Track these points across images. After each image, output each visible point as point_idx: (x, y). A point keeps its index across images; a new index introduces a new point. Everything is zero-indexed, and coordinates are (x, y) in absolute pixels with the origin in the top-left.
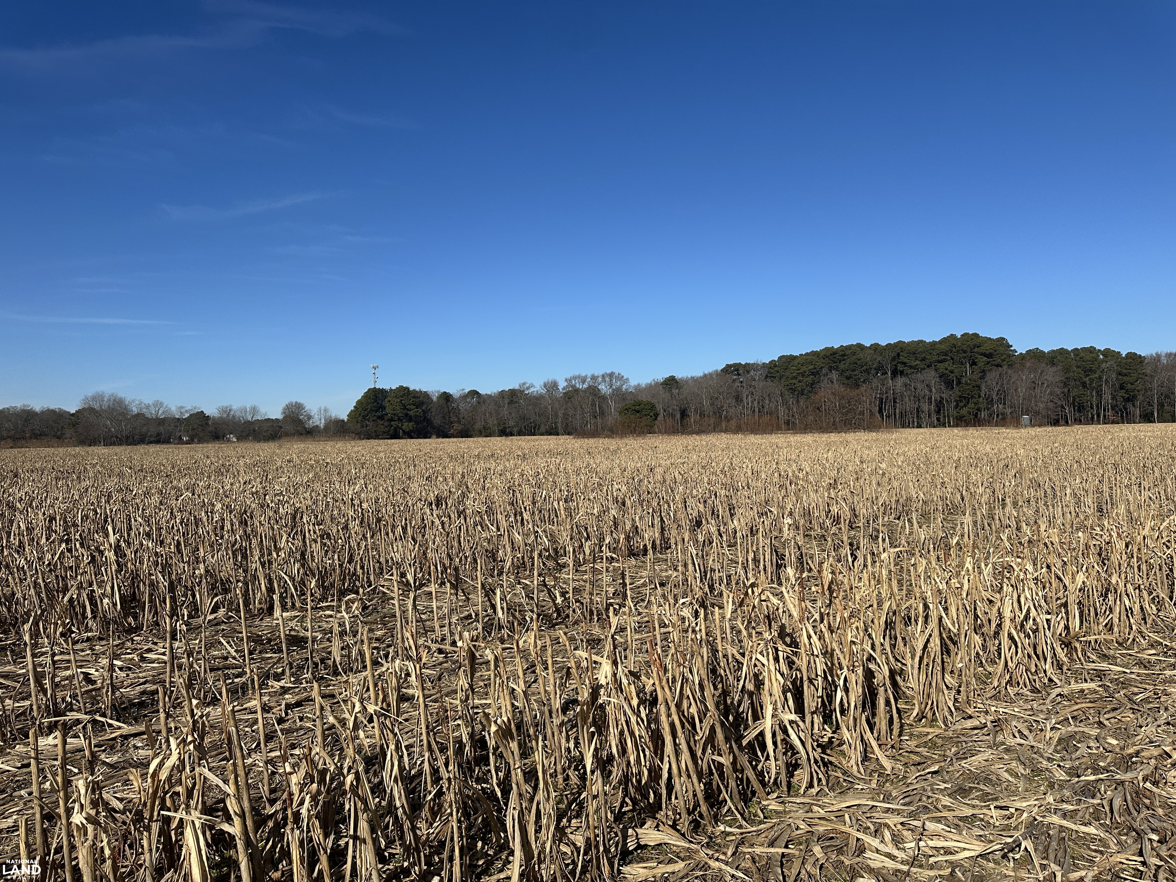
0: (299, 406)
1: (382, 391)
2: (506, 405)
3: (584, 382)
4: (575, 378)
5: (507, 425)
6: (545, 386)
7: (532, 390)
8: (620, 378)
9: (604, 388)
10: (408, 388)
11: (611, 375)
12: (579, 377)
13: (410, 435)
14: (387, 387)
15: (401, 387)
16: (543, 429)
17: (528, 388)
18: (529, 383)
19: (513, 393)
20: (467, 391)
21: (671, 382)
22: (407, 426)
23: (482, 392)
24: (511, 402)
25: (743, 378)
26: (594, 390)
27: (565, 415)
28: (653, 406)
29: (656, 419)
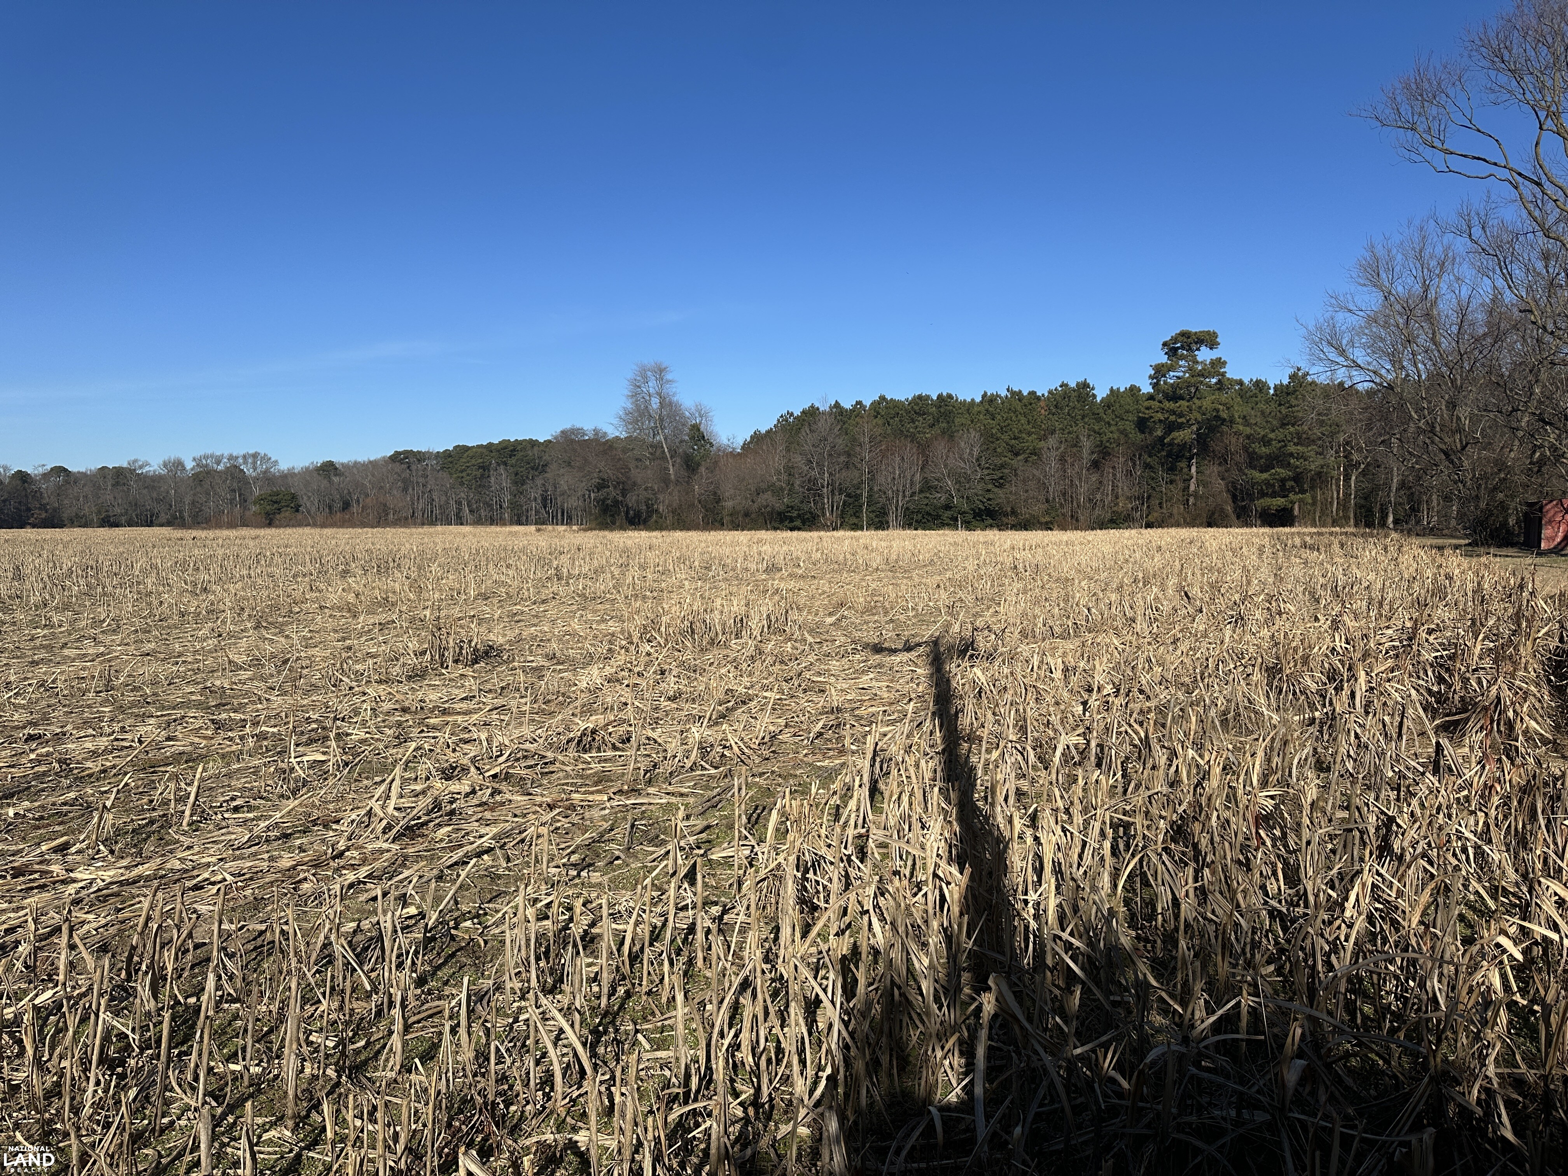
2: (109, 487)
3: (218, 463)
4: (206, 457)
5: (111, 514)
6: (165, 465)
7: (147, 469)
8: (266, 459)
9: (248, 470)
11: (255, 456)
12: (212, 456)
16: (163, 518)
18: (142, 459)
20: (48, 468)
21: (328, 469)
23: (72, 468)
24: (116, 484)
25: (414, 467)
26: (234, 472)
27: (193, 502)
28: (294, 497)
29: (297, 511)
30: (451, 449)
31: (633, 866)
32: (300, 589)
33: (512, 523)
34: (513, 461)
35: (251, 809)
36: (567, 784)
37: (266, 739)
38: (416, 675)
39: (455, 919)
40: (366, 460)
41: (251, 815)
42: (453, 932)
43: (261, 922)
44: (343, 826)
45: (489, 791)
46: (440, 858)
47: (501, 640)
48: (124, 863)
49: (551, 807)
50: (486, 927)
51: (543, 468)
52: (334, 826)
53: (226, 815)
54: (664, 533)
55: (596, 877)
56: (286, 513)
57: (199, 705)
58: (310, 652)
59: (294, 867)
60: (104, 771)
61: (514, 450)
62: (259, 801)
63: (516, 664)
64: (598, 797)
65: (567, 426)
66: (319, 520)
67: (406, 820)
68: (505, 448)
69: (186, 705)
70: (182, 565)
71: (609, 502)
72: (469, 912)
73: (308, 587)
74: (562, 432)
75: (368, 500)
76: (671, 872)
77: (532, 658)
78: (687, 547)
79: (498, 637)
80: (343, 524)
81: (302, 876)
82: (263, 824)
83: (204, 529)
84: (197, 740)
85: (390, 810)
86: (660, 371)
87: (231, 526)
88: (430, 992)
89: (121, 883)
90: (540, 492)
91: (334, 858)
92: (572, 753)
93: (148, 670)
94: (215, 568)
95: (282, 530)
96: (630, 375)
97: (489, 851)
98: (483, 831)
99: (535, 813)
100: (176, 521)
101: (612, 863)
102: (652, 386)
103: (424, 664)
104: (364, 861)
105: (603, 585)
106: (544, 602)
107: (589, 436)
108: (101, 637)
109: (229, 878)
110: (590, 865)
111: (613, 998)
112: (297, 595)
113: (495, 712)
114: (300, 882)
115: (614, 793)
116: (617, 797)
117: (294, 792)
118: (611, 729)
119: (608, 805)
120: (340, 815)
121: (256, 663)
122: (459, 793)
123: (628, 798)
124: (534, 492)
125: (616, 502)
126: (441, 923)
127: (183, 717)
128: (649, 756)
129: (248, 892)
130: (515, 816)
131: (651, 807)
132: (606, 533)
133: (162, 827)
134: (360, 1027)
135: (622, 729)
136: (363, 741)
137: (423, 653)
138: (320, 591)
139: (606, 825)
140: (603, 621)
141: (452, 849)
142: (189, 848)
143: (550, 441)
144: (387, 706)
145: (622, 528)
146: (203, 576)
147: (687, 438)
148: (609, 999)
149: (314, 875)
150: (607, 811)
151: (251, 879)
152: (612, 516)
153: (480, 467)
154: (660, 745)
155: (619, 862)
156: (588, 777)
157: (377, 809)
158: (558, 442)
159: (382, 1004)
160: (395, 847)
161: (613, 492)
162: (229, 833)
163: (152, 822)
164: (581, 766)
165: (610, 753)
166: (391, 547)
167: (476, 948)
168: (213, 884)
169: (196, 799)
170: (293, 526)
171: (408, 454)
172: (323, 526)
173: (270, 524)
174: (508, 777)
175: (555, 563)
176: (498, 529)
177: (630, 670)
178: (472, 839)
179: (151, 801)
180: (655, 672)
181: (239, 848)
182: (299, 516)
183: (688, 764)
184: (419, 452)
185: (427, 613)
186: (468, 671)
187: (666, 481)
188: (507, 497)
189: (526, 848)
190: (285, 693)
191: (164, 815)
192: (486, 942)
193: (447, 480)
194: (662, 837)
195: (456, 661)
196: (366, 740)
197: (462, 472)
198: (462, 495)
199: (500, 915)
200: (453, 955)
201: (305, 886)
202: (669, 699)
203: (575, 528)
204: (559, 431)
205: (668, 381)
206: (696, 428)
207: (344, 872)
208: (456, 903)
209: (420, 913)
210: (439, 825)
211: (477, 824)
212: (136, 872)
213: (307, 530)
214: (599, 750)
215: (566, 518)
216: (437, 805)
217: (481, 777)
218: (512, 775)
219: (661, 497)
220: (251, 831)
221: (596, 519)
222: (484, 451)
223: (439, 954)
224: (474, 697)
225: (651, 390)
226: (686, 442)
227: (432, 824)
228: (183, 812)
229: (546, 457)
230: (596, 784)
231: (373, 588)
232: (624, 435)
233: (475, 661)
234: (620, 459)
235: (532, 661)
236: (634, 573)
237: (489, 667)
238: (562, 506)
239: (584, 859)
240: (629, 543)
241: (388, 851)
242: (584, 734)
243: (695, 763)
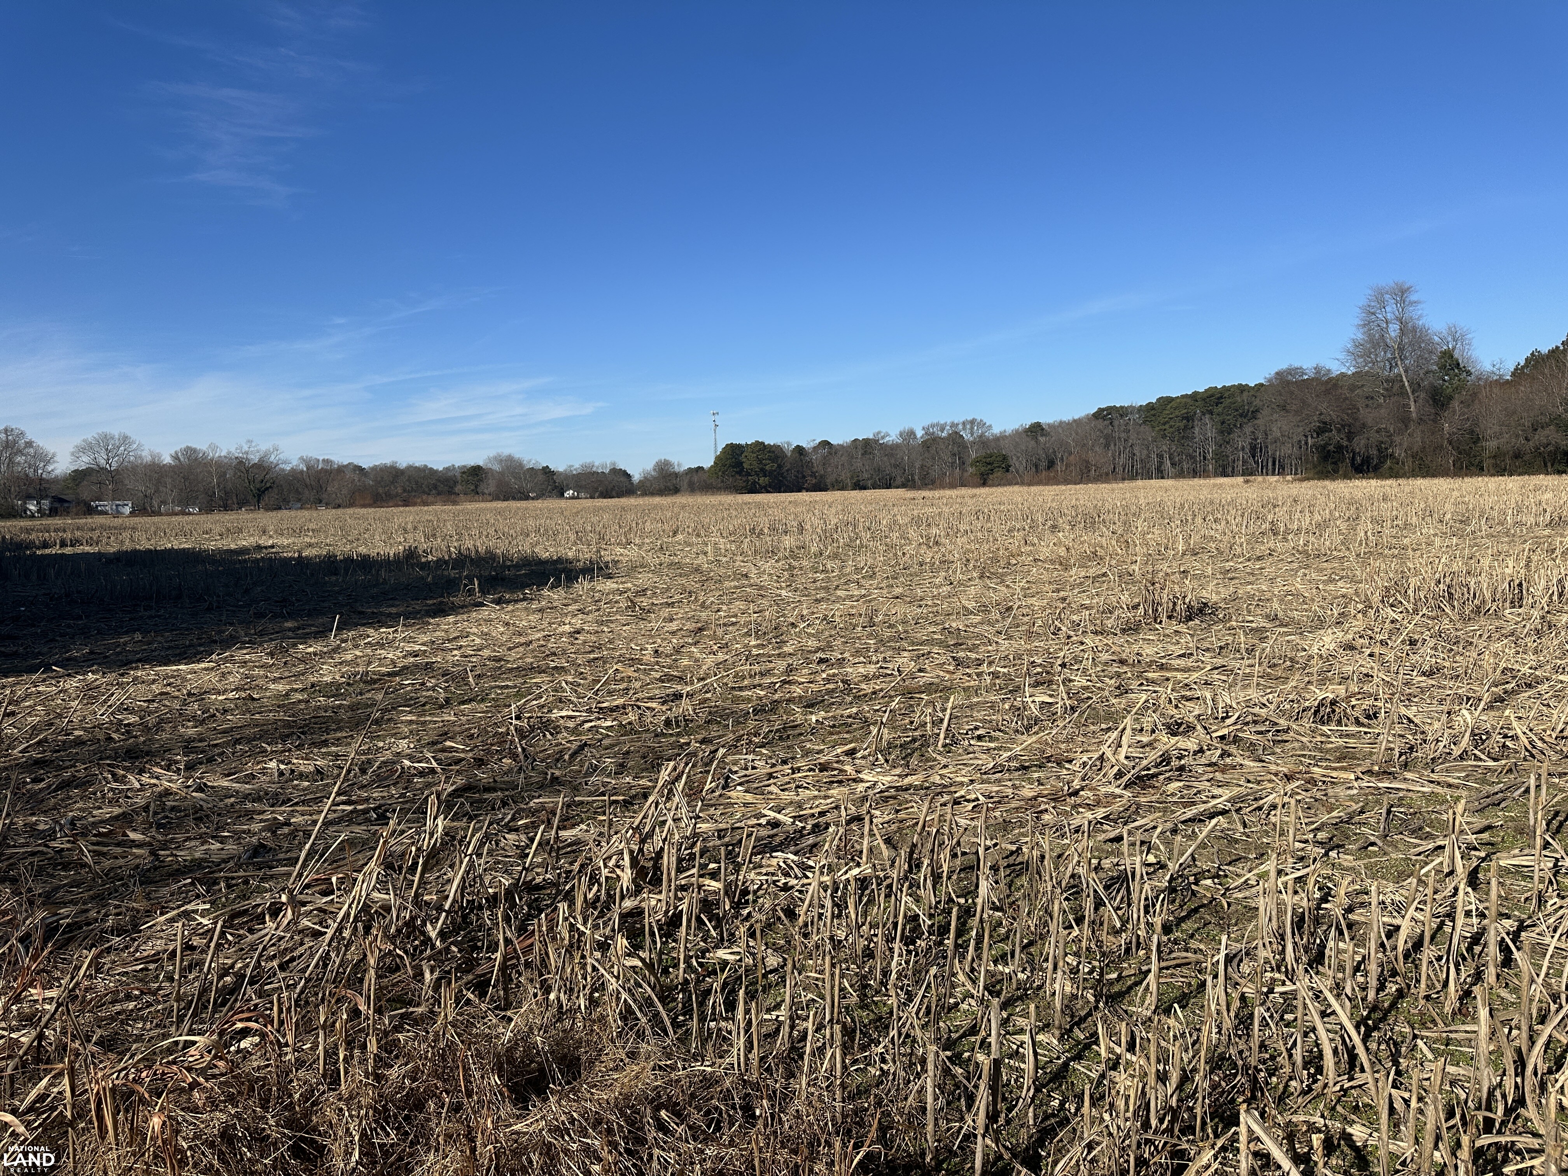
0: (667, 463)
1: (739, 446)
2: (860, 456)
3: (942, 430)
4: (933, 426)
5: (860, 478)
6: (902, 435)
7: (887, 439)
8: (982, 424)
9: (966, 436)
10: (763, 443)
11: (972, 422)
12: (937, 424)
13: (766, 490)
14: (743, 443)
15: (757, 442)
16: (899, 481)
17: (883, 438)
18: (884, 431)
19: (867, 442)
20: (817, 442)
21: (1036, 430)
22: (764, 481)
23: (834, 441)
24: (865, 453)
25: (1116, 423)
26: (955, 438)
27: (922, 466)
28: (1005, 458)
29: (1008, 471)
30: (1154, 401)
31: (1393, 856)
32: (1015, 542)
33: (1216, 475)
34: (1220, 409)
35: (992, 739)
36: (1304, 756)
37: (998, 677)
38: (1131, 629)
39: (1195, 875)
40: (1071, 418)
41: (992, 745)
42: (1193, 887)
43: (1011, 843)
44: (1075, 766)
45: (1219, 752)
46: (1173, 812)
47: (1215, 598)
48: (898, 771)
49: (1289, 778)
50: (1227, 889)
51: (1254, 414)
52: (1067, 766)
53: (972, 742)
54: (1400, 481)
55: (1347, 860)
56: (998, 474)
57: (940, 643)
58: (1030, 601)
59: (1035, 798)
60: (874, 693)
61: (1221, 397)
62: (998, 733)
63: (1234, 623)
64: (1343, 775)
65: (1283, 366)
66: (1026, 479)
67: (1137, 769)
68: (1212, 396)
69: (931, 642)
70: (917, 521)
71: (1331, 448)
72: (1209, 871)
73: (1023, 542)
74: (1277, 373)
75: (1072, 458)
76: (1446, 870)
77: (1251, 618)
78: (1435, 497)
79: (1211, 594)
80: (1048, 482)
81: (1043, 807)
82: (1006, 755)
83: (930, 489)
84: (942, 673)
85: (1122, 757)
86: (1401, 293)
87: (952, 486)
88: (1176, 942)
89: (897, 789)
90: (1249, 440)
91: (1070, 795)
92: (1307, 723)
93: (900, 610)
94: (943, 524)
95: (994, 489)
96: (1363, 302)
97: (1224, 813)
98: (1216, 791)
99: (1270, 781)
100: (908, 484)
101: (1366, 848)
102: (1391, 310)
103: (1137, 619)
104: (1098, 803)
105: (1329, 540)
106: (1259, 558)
107: (1310, 374)
108: (863, 582)
109: (981, 797)
110: (1338, 846)
111: (1382, 994)
112: (1013, 548)
113: (1216, 672)
114: (1041, 812)
115: (1363, 773)
116: (1366, 778)
117: (1028, 728)
118: (1354, 702)
119: (1356, 784)
120: (1071, 755)
121: (984, 609)
122: (1186, 750)
123: (1380, 780)
124: (1241, 440)
125: (1340, 448)
126: (1181, 876)
127: (929, 653)
128: (1403, 736)
129: (997, 814)
130: (1249, 781)
131: (1410, 794)
132: (1327, 483)
133: (922, 745)
134: (1111, 960)
135: (1367, 703)
136: (1085, 688)
137: (1136, 607)
138: (1034, 545)
139: (1355, 807)
140: (1331, 581)
141: (1186, 805)
142: (945, 766)
143: (1261, 385)
144: (1105, 657)
145: (1346, 477)
146: (934, 531)
147: (1435, 367)
148: (1377, 994)
149: (1054, 808)
150: (1355, 792)
151: (999, 802)
152: (1335, 463)
153: (1183, 418)
154: (1416, 725)
155: (1376, 849)
156: (1328, 751)
157: (1109, 754)
158: (1271, 385)
159: (1131, 943)
160: (1127, 794)
161: (1336, 437)
162: (976, 758)
163: (914, 740)
164: (1319, 739)
165: (1353, 728)
166: (1095, 502)
167: (1218, 908)
168: (968, 801)
169: (949, 725)
170: (1005, 485)
171: (1111, 410)
172: (1030, 484)
173: (984, 484)
174: (1236, 740)
175: (1270, 518)
176: (1202, 481)
177: (1371, 638)
178: (1205, 799)
179: (912, 722)
180: (1403, 642)
181: (985, 773)
182: (1009, 476)
183: (1457, 751)
184: (1122, 407)
185: (1136, 567)
186: (1182, 628)
187: (1405, 420)
188: (1211, 449)
189: (1264, 816)
190: (1010, 638)
191: (923, 736)
192: (1229, 904)
193: (1148, 433)
194: (1428, 829)
195: (1170, 617)
196: (1088, 687)
197: (1164, 424)
198: (1164, 447)
199: (1243, 880)
200: (1196, 910)
201: (1046, 817)
202: (1424, 674)
203: (1289, 478)
204: (1273, 372)
205: (1411, 303)
206: (1448, 355)
207: (1081, 810)
208: (1194, 859)
209: (1158, 863)
210: (1169, 779)
211: (1209, 784)
212: (908, 780)
213: (1016, 488)
214: (1339, 723)
215: (1278, 467)
216: (1165, 759)
217: (1208, 737)
218: (1242, 739)
219: (1397, 439)
220: (994, 759)
221: (1315, 467)
222: (1189, 400)
223: (1181, 906)
224: (1192, 654)
225: (1389, 316)
226: (1433, 372)
227: (1161, 777)
228: (938, 735)
229: (1257, 402)
230: (1339, 759)
231: (1082, 543)
232: (1353, 370)
233: (1190, 618)
234: (1346, 398)
235: (1252, 621)
236: (1365, 527)
237: (1204, 625)
238: (1274, 454)
239: (1331, 839)
240: (1358, 494)
241: (1120, 797)
242: (1321, 704)
243: (1465, 751)
